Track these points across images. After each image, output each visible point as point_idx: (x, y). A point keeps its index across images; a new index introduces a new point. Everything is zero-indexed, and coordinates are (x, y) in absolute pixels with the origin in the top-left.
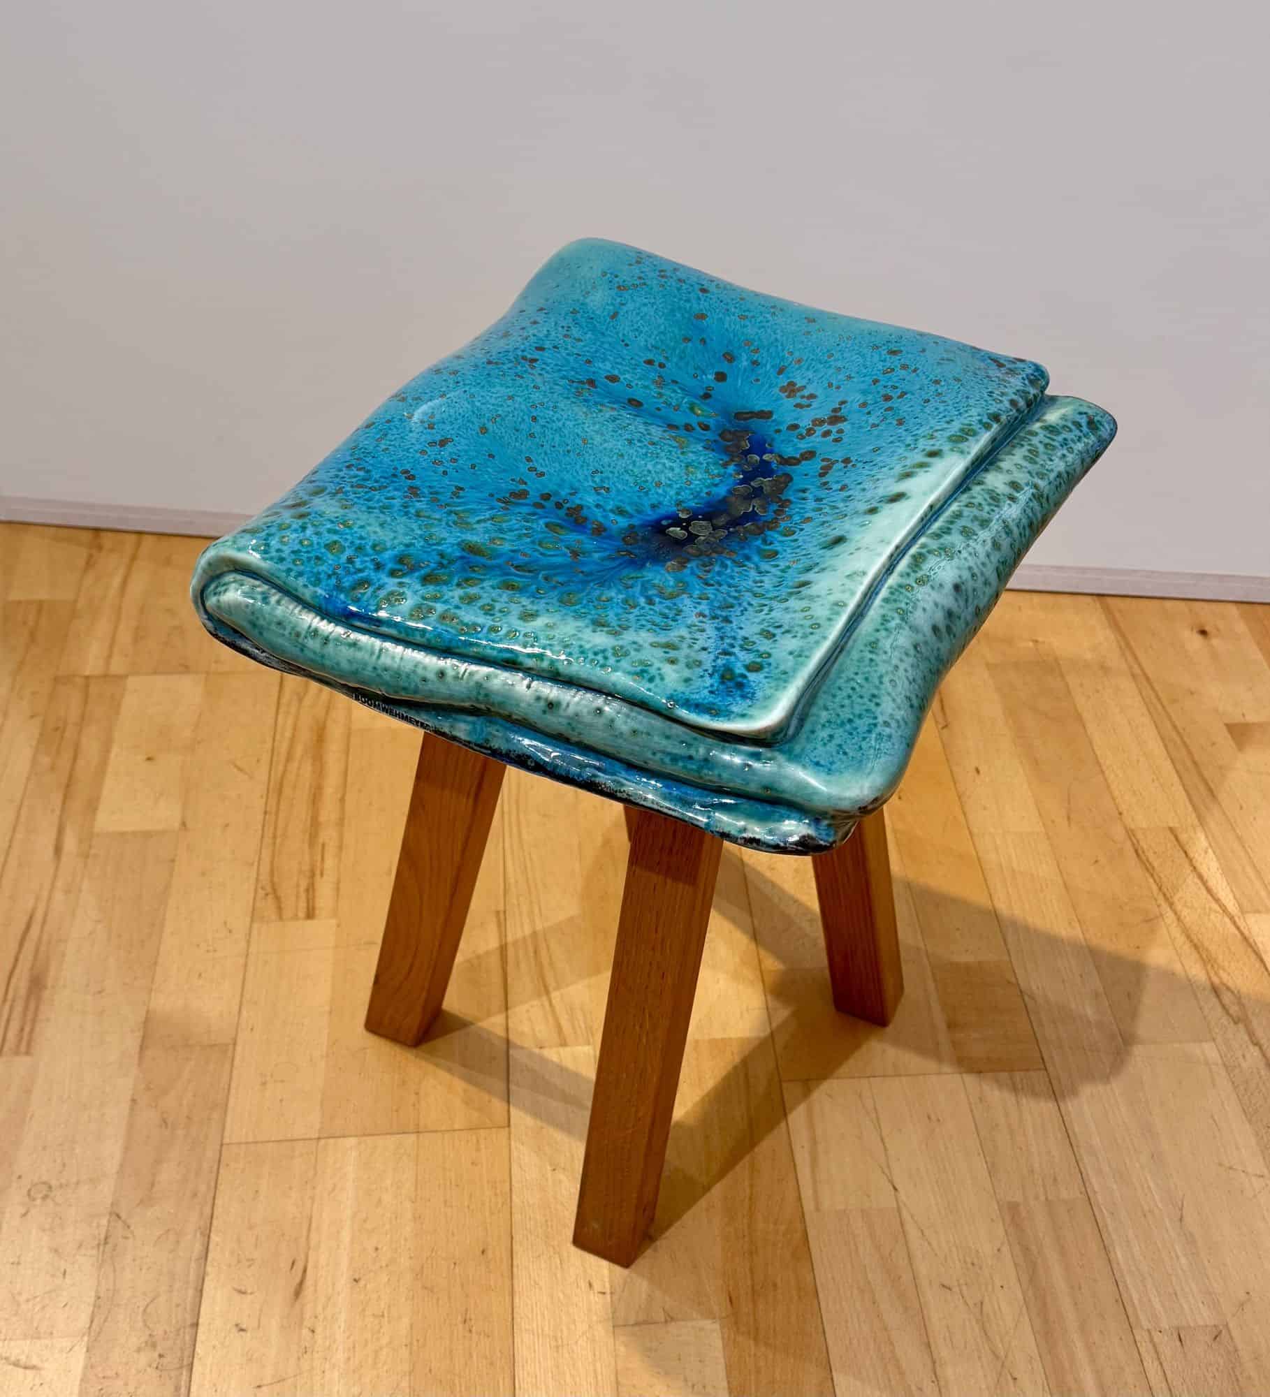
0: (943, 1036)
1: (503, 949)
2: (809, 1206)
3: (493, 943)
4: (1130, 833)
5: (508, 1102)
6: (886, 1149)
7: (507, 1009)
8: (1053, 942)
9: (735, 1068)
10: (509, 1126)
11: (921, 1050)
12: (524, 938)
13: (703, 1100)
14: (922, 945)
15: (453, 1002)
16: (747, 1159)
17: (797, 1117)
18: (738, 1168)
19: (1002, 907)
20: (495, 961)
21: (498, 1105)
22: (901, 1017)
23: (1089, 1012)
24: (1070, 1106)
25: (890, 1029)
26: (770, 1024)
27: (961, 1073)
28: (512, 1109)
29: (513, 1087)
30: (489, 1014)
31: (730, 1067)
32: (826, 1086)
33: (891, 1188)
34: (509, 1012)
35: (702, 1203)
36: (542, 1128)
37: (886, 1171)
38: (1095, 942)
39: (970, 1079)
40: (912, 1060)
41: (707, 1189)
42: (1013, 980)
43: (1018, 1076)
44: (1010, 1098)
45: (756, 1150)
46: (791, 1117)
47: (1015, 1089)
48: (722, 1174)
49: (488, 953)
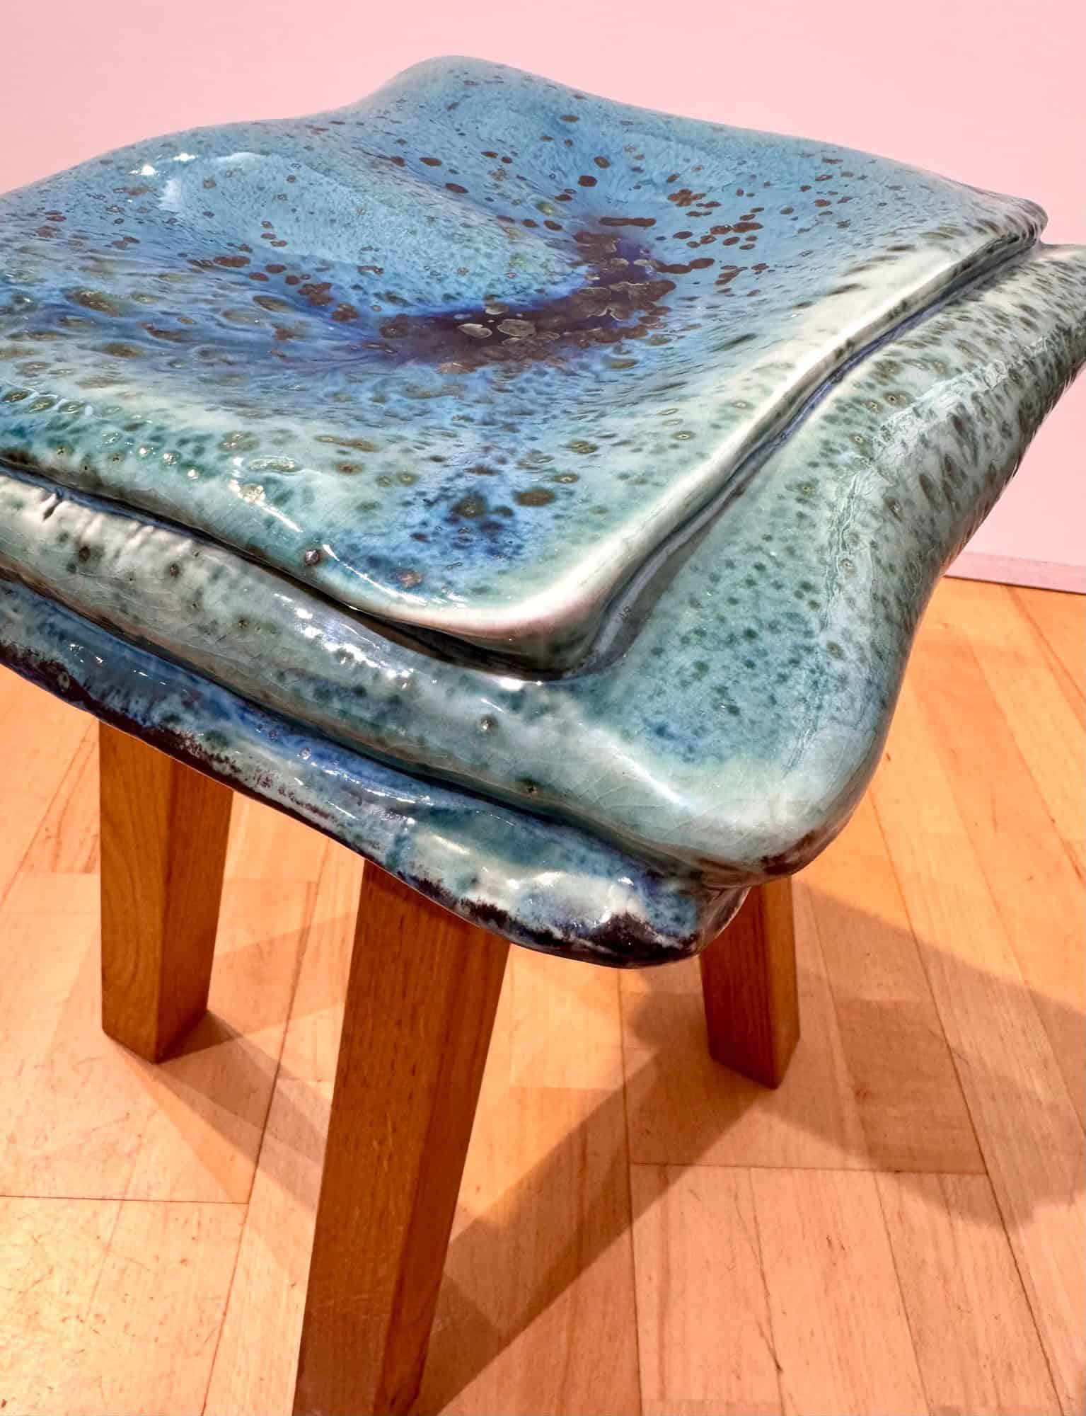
0: (850, 1110)
1: (304, 933)
2: (650, 1390)
3: (294, 925)
4: (1067, 846)
5: (257, 1162)
6: (767, 1294)
7: (289, 1018)
8: (985, 980)
9: (570, 1136)
10: (248, 1203)
11: (821, 1130)
12: (333, 921)
13: (520, 1184)
14: (824, 975)
15: (220, 1002)
16: (568, 1293)
17: (646, 1224)
18: (553, 1307)
19: (921, 928)
20: (291, 947)
21: (243, 1164)
22: (795, 1076)
23: (1039, 1088)
24: (1023, 1237)
25: (779, 1093)
26: (624, 1072)
27: (873, 1171)
28: (259, 1171)
29: (267, 1137)
30: (264, 1024)
31: (565, 1134)
32: (690, 1177)
33: (773, 1365)
34: (291, 1023)
35: (494, 1367)
36: (293, 1210)
37: (767, 1333)
38: (1037, 984)
39: (886, 1182)
40: (810, 1146)
41: (504, 1342)
42: (939, 1032)
43: (949, 1179)
44: (941, 1219)
45: (585, 1277)
46: (637, 1224)
47: (947, 1205)
48: (529, 1318)
49: (285, 937)
